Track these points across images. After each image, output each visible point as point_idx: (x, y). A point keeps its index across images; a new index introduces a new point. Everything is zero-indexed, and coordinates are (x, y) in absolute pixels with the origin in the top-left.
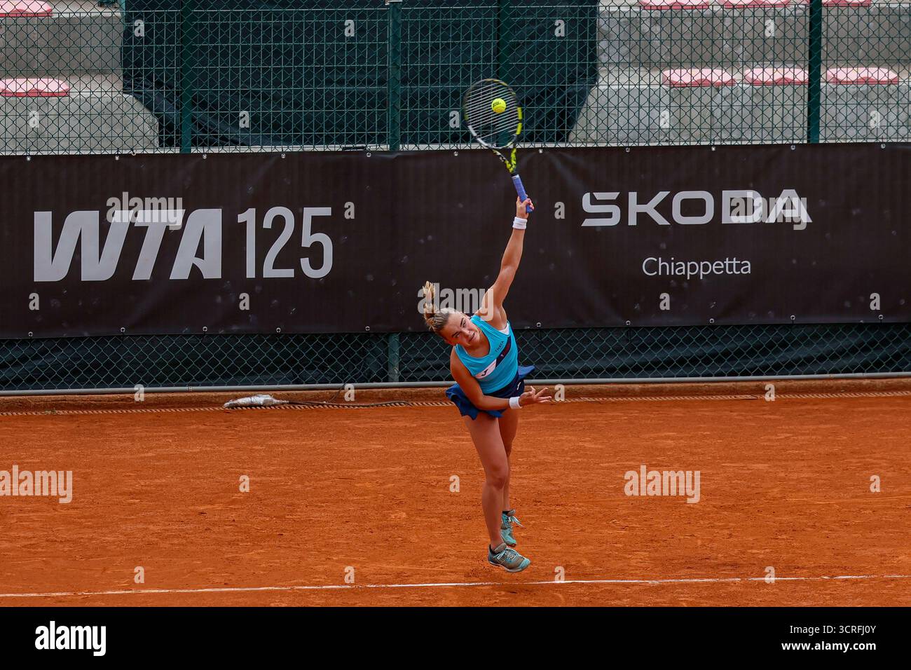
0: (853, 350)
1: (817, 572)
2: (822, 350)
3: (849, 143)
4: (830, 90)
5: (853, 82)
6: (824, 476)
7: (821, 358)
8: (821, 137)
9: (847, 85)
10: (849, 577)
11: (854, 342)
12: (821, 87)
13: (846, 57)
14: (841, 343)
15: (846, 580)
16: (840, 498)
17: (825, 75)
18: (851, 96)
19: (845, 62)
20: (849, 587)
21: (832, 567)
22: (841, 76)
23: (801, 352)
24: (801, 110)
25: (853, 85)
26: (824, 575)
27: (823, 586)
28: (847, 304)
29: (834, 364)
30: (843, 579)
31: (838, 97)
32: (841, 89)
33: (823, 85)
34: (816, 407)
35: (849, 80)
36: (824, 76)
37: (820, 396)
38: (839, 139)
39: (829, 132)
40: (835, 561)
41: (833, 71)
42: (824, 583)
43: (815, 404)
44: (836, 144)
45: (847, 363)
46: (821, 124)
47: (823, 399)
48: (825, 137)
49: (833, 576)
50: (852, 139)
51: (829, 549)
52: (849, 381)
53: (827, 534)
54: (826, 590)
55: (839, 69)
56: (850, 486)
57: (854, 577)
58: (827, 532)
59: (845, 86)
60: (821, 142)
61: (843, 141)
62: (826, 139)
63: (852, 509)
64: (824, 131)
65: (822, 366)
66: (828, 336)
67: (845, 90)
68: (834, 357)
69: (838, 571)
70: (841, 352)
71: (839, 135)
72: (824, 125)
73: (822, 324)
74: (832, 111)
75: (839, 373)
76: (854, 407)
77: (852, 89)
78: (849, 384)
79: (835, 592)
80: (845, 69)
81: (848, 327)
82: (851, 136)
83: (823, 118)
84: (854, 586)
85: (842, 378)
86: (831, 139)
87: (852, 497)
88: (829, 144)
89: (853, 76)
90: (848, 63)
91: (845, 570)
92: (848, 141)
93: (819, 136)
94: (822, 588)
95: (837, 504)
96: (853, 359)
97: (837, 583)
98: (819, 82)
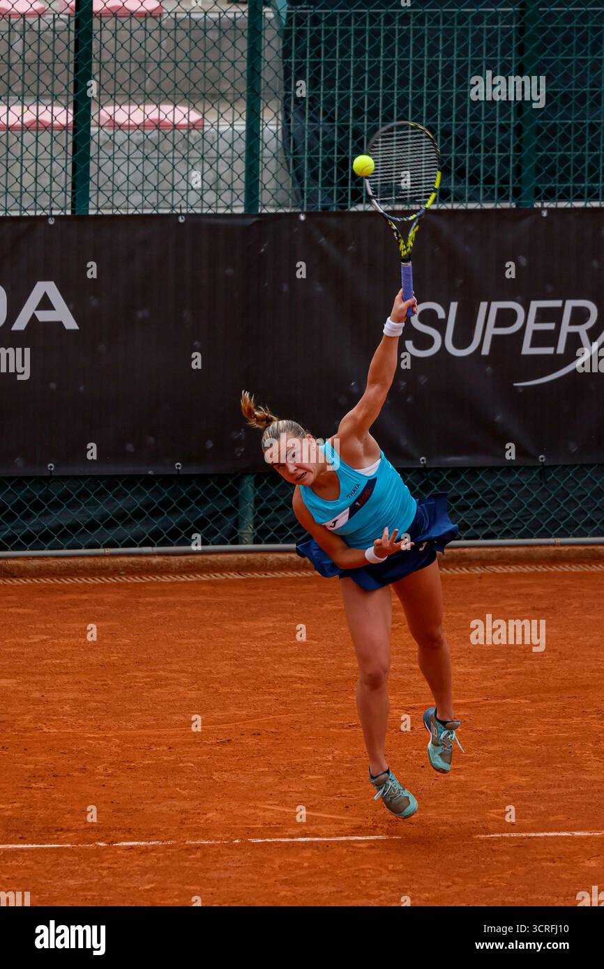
0: (138, 515)
1: (90, 836)
2: (93, 514)
3: (133, 215)
4: (104, 137)
5: (138, 126)
6: (98, 697)
7: (92, 526)
8: (91, 205)
9: (129, 129)
10: (136, 843)
11: (138, 502)
12: (92, 134)
13: (127, 90)
14: (120, 504)
15: (132, 848)
16: (120, 728)
17: (97, 116)
18: (134, 147)
19: (128, 96)
20: (136, 857)
21: (110, 829)
22: (121, 117)
23: (61, 518)
24: (62, 166)
25: (138, 131)
26: (99, 840)
27: (97, 856)
28: (130, 447)
29: (111, 535)
30: (127, 846)
31: (116, 148)
32: (120, 136)
33: (94, 130)
34: (84, 597)
35: (131, 123)
36: (96, 118)
37: (91, 581)
38: (117, 208)
39: (102, 199)
40: (114, 819)
41: (109, 109)
42: (99, 852)
43: (85, 592)
44: (113, 217)
45: (128, 533)
46: (92, 187)
47: (95, 584)
48: (97, 205)
49: (112, 842)
50: (136, 208)
51: (105, 802)
52: (133, 559)
53: (103, 781)
54: (102, 862)
55: (117, 107)
56: (136, 710)
57: (143, 843)
58: (102, 778)
59: (127, 132)
60: (92, 212)
61: (124, 212)
62: (98, 209)
63: (138, 745)
64: (95, 197)
65: (93, 536)
66: (101, 494)
67: (127, 137)
68: (110, 525)
69: (119, 834)
70: (121, 516)
71: (117, 203)
72: (96, 188)
73: (93, 477)
74: (108, 168)
75: (117, 547)
76: (140, 597)
77: (137, 136)
78: (132, 563)
79: (115, 866)
80: (125, 108)
81: (130, 480)
82: (133, 204)
83: (94, 179)
84: (143, 856)
85: (123, 555)
86: (106, 208)
87: (139, 728)
88: (103, 216)
89: (138, 118)
90: (130, 99)
91: (130, 833)
92: (131, 212)
93: (88, 205)
94: (96, 859)
95: (116, 737)
96: (139, 527)
97: (119, 852)
98: (89, 126)
